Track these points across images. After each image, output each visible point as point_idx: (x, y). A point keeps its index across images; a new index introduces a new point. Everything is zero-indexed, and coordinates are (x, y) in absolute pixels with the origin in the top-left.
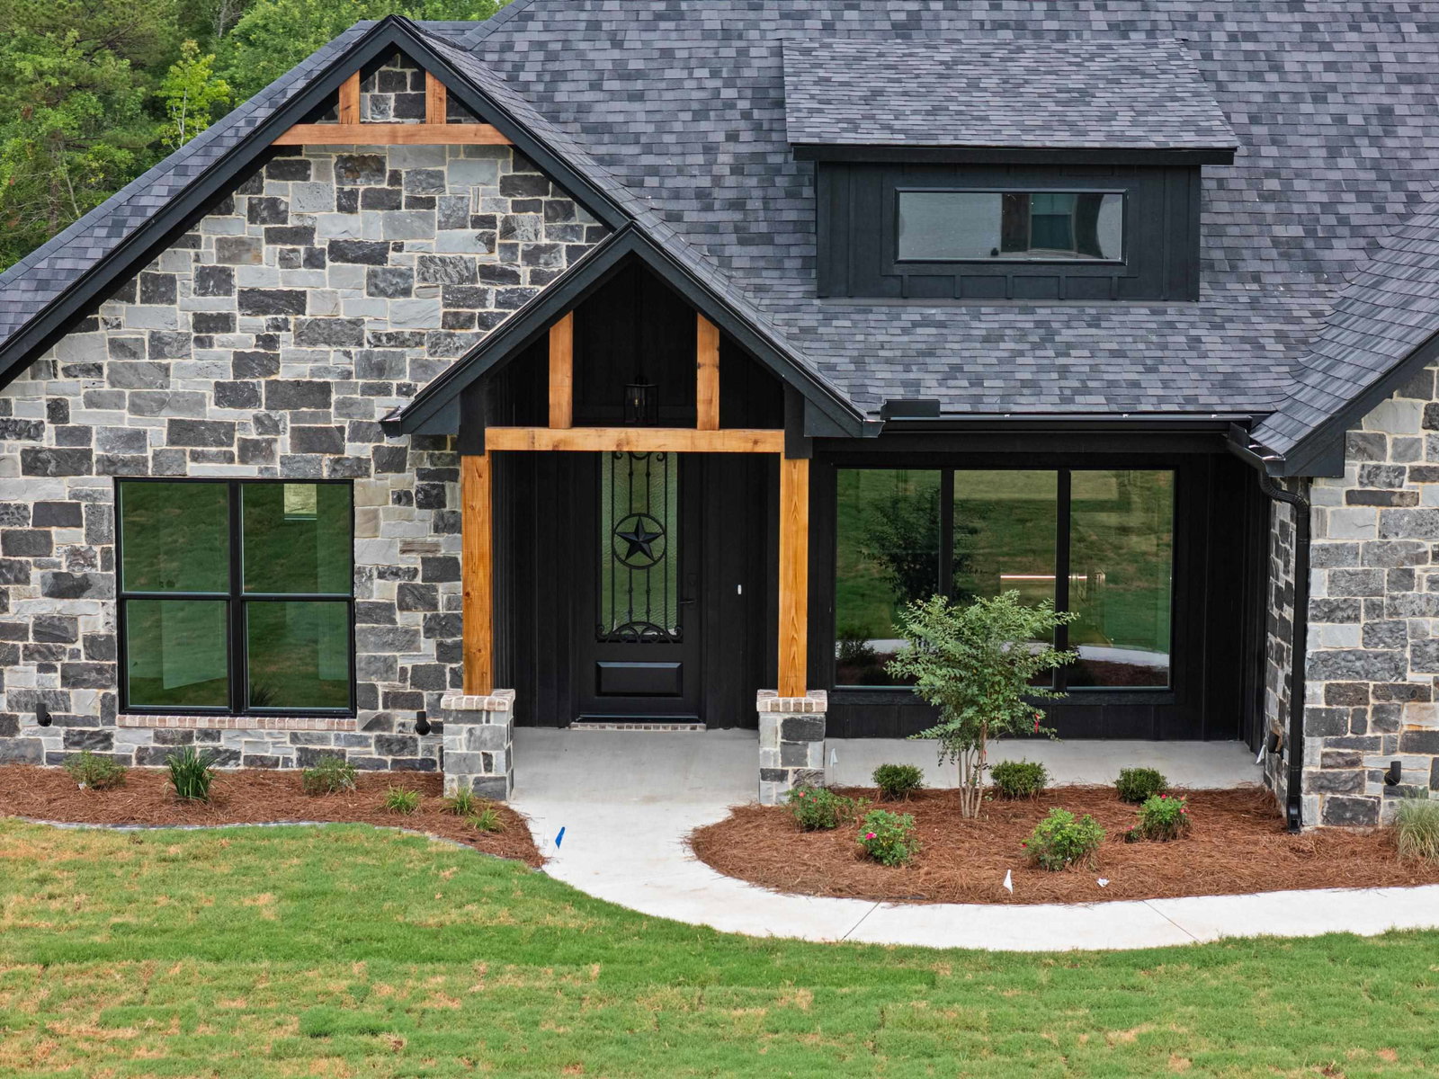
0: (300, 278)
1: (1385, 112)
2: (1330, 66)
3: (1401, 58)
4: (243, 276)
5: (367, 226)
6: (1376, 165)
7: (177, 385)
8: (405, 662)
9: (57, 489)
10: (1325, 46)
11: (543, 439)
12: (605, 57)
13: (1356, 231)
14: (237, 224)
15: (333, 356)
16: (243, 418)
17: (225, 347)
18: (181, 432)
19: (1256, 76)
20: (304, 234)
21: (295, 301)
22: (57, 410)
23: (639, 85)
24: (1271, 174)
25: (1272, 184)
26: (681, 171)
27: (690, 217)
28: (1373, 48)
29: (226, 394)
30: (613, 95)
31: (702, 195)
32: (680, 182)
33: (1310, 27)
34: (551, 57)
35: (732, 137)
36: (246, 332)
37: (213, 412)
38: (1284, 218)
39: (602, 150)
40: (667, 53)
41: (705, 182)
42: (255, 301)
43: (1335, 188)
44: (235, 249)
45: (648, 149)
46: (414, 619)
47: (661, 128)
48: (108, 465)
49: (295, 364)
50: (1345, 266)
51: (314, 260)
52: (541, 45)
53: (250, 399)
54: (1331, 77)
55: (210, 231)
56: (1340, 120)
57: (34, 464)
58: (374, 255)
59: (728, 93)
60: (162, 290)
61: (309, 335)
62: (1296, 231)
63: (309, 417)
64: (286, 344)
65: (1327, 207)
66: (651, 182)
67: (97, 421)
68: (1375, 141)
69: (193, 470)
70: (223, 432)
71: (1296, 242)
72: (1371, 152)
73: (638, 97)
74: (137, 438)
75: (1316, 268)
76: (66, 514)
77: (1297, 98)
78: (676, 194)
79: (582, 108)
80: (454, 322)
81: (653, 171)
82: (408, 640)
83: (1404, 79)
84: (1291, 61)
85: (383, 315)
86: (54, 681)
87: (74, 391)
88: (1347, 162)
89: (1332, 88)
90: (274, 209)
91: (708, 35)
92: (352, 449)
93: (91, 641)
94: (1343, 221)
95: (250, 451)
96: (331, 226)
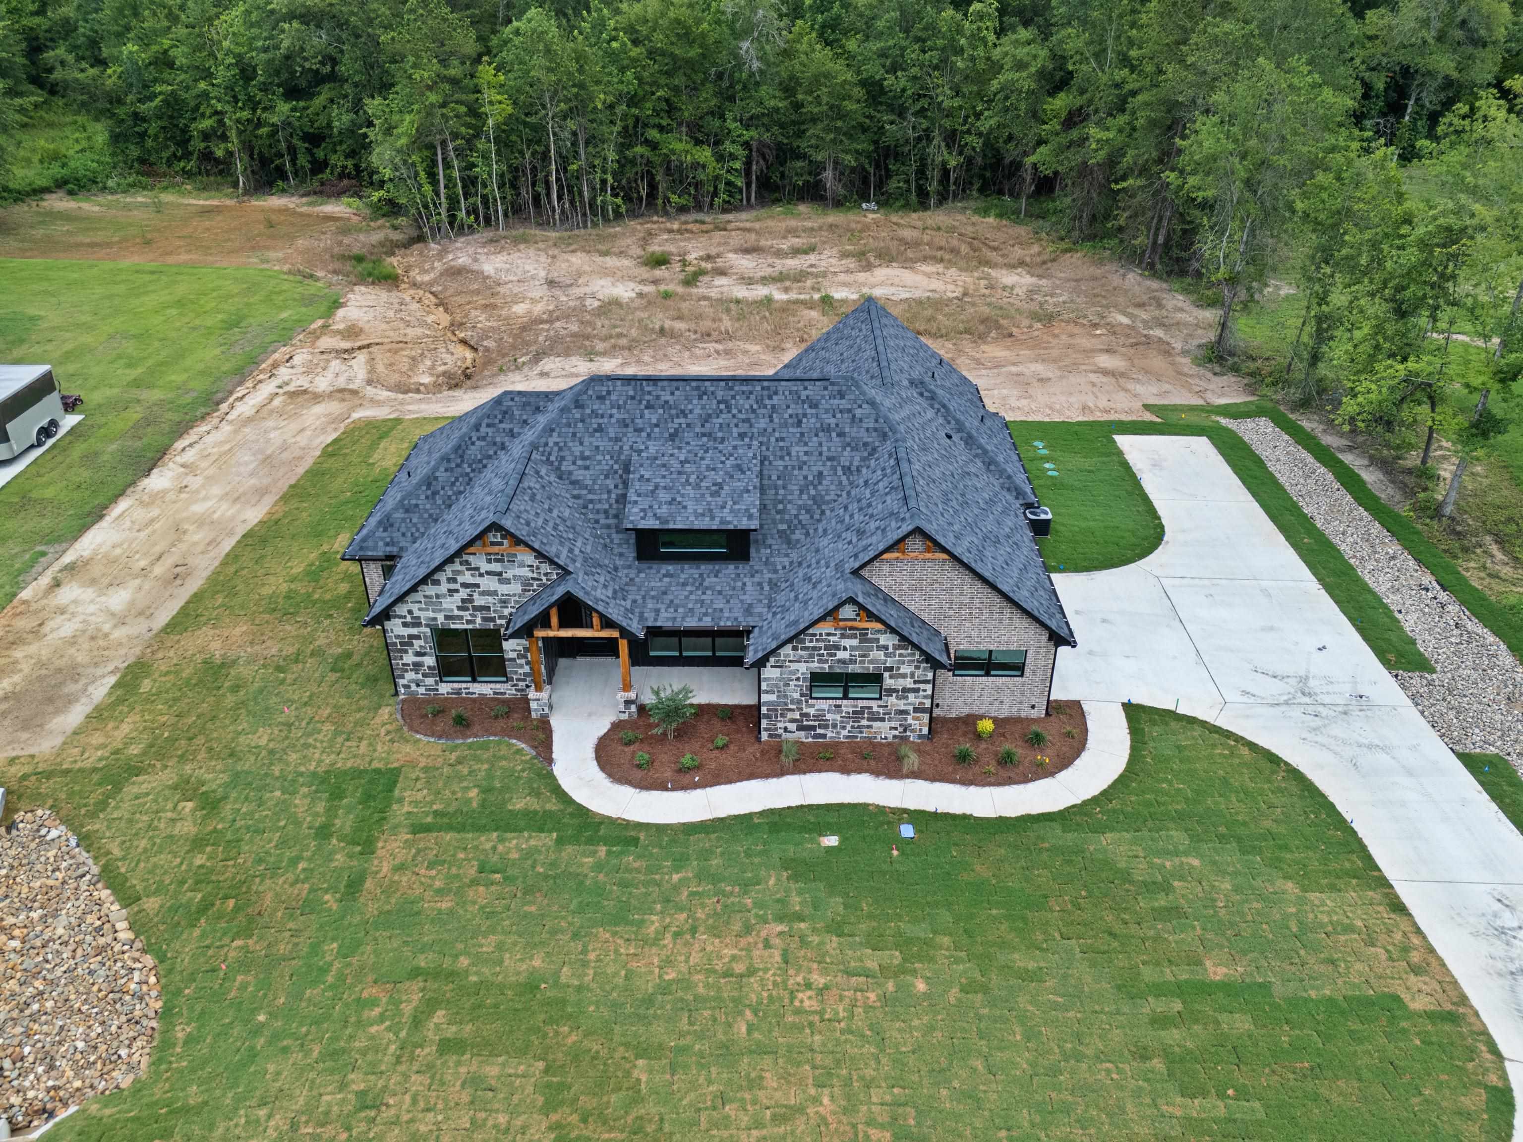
0: (477, 580)
1: (820, 473)
2: (806, 453)
3: (829, 449)
4: (460, 579)
5: (496, 567)
6: (814, 498)
7: (445, 606)
8: (521, 671)
9: (414, 631)
10: (806, 444)
11: (551, 634)
12: (577, 449)
13: (803, 526)
14: (457, 566)
15: (490, 599)
16: (466, 615)
17: (458, 597)
18: (447, 617)
19: (782, 458)
20: (477, 569)
21: (478, 586)
22: (410, 612)
23: (588, 463)
24: (781, 502)
25: (780, 507)
26: (600, 501)
27: (602, 521)
28: (820, 444)
29: (459, 608)
30: (580, 467)
31: (606, 512)
32: (598, 506)
33: (802, 434)
34: (560, 449)
35: (616, 487)
36: (464, 593)
37: (456, 612)
38: (782, 521)
39: (575, 492)
40: (597, 447)
41: (606, 506)
42: (465, 585)
43: (800, 508)
44: (458, 572)
45: (590, 492)
46: (523, 661)
47: (594, 483)
48: (427, 626)
49: (479, 601)
50: (798, 541)
51: (481, 575)
52: (556, 444)
53: (467, 609)
54: (805, 458)
55: (449, 569)
56: (805, 477)
57: (405, 625)
58: (500, 574)
59: (616, 467)
60: (437, 583)
61: (483, 593)
62: (785, 527)
63: (485, 614)
64: (476, 596)
65: (796, 516)
66: (590, 506)
67: (423, 615)
68: (815, 487)
69: (453, 626)
70: (461, 618)
71: (784, 531)
72: (813, 492)
73: (587, 468)
74: (435, 619)
75: (789, 542)
76: (418, 637)
77: (793, 468)
78: (598, 512)
79: (570, 473)
80: (524, 590)
81: (591, 501)
82: (521, 666)
83: (829, 459)
84: (794, 450)
85: (503, 589)
86: (420, 676)
87: (415, 608)
88: (805, 497)
89: (805, 463)
90: (467, 563)
91: (610, 439)
92: (499, 622)
93: (429, 668)
94: (800, 522)
95: (468, 622)
96: (485, 567)
